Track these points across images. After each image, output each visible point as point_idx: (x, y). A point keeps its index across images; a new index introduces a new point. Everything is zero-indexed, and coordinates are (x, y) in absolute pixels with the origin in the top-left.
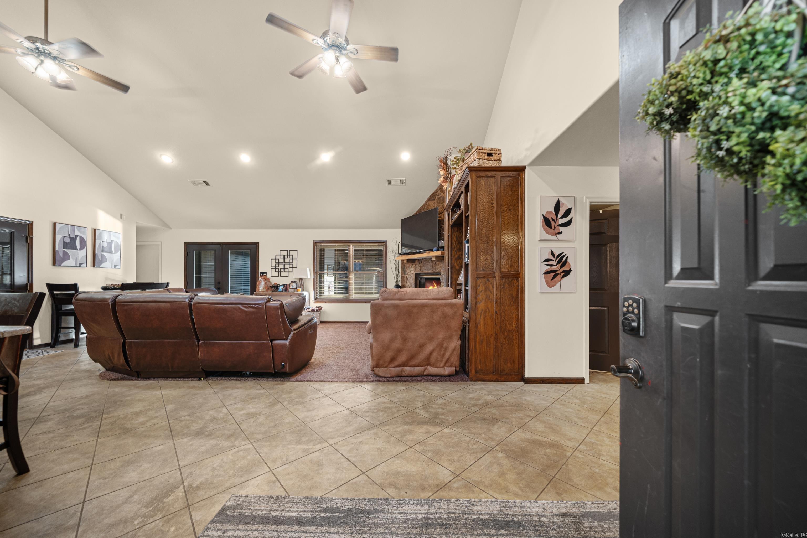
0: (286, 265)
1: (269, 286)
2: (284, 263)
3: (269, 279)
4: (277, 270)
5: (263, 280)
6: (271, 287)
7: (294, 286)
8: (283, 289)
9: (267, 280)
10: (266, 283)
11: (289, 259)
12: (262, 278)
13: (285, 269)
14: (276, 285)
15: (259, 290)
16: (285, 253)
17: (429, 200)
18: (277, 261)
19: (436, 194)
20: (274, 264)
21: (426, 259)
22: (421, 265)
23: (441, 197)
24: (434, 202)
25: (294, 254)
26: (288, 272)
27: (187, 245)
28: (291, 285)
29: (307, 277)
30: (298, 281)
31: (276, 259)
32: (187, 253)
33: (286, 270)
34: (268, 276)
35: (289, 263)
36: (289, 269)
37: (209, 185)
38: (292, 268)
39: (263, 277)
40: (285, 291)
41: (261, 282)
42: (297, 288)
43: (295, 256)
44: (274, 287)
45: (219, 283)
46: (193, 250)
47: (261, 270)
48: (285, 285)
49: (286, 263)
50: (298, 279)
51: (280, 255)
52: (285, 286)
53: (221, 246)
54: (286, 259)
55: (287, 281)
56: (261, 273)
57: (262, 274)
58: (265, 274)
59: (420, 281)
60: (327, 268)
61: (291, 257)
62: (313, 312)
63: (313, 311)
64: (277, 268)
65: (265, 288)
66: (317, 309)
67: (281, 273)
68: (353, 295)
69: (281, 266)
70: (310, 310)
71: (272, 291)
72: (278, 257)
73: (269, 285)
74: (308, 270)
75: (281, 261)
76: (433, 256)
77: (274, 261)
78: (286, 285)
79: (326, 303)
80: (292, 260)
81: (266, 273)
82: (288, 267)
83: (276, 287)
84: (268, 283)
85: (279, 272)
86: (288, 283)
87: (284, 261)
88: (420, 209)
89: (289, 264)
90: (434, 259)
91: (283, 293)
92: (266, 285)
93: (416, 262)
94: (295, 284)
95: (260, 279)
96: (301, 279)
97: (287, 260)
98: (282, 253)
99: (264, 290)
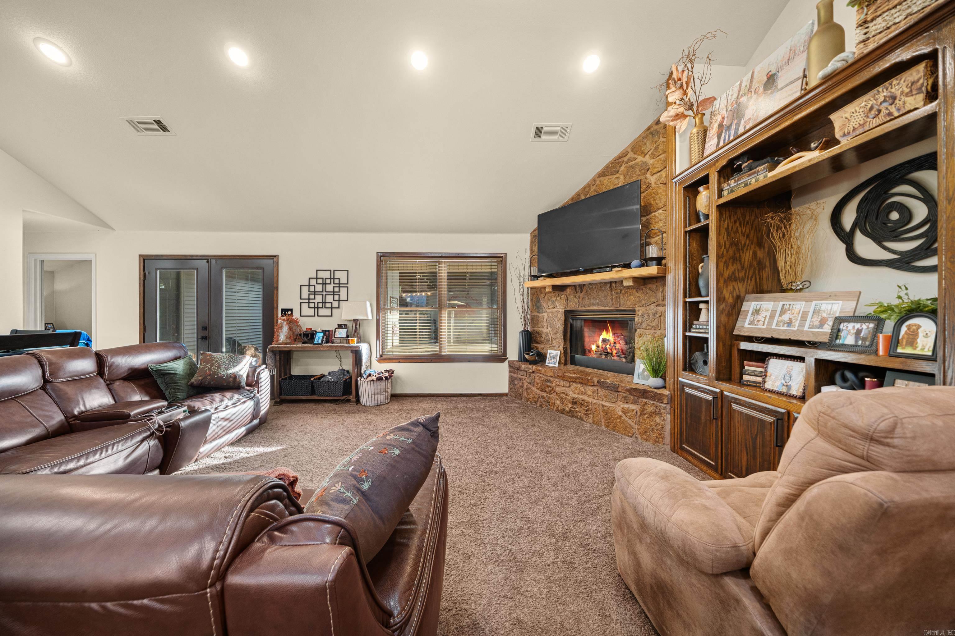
0: (327, 296)
1: (296, 333)
2: (324, 293)
3: (296, 322)
4: (312, 305)
5: (285, 323)
6: (300, 335)
7: (342, 333)
8: (323, 340)
9: (293, 323)
10: (290, 329)
11: (333, 285)
12: (284, 320)
13: (325, 303)
14: (310, 331)
15: (278, 340)
16: (327, 275)
17: (602, 174)
18: (312, 289)
19: (622, 159)
20: (305, 295)
21: (595, 284)
22: (582, 295)
23: (636, 164)
24: (617, 175)
25: (342, 276)
26: (332, 308)
27: (145, 260)
28: (337, 332)
29: (367, 315)
30: (350, 325)
31: (309, 285)
32: (145, 274)
33: (328, 305)
34: (296, 315)
35: (334, 292)
36: (334, 302)
37: (168, 131)
38: (339, 300)
39: (285, 318)
40: (327, 342)
41: (282, 327)
42: (348, 336)
43: (344, 280)
44: (306, 335)
45: (205, 328)
46: (156, 269)
47: (282, 304)
48: (326, 331)
49: (329, 293)
50: (350, 321)
51: (317, 278)
52: (327, 333)
53: (208, 262)
54: (327, 285)
55: (329, 324)
56: (282, 310)
57: (284, 311)
58: (289, 313)
59: (571, 325)
60: (390, 301)
61: (337, 281)
62: (379, 382)
63: (380, 379)
64: (311, 301)
65: (290, 338)
66: (387, 374)
67: (320, 310)
68: (448, 349)
69: (319, 298)
70: (374, 379)
71: (303, 343)
72: (313, 282)
73: (298, 331)
74: (368, 304)
75: (319, 288)
76: (626, 278)
77: (305, 290)
78: (329, 331)
79: (399, 362)
80: (339, 287)
81: (291, 310)
82: (332, 301)
83: (310, 336)
84: (294, 328)
85: (314, 308)
86: (332, 328)
87: (324, 289)
88: (578, 194)
89: (334, 295)
90: (630, 283)
91: (323, 347)
92: (291, 333)
93: (568, 291)
94: (345, 330)
95: (280, 321)
96: (356, 321)
97: (330, 288)
98: (321, 274)
99: (288, 341)
